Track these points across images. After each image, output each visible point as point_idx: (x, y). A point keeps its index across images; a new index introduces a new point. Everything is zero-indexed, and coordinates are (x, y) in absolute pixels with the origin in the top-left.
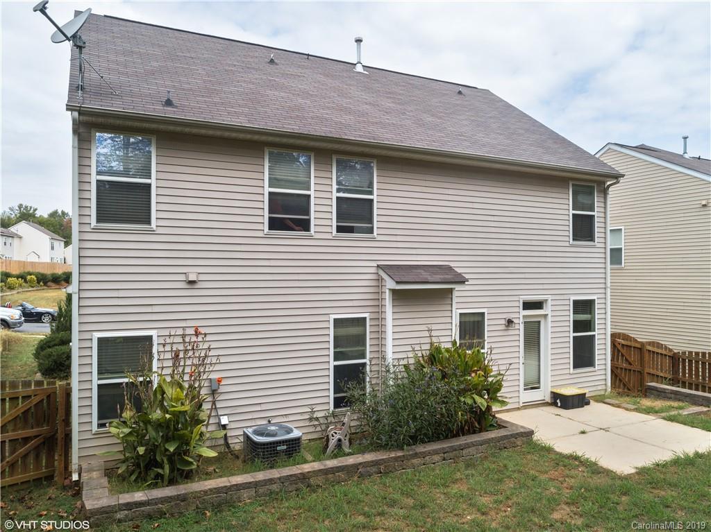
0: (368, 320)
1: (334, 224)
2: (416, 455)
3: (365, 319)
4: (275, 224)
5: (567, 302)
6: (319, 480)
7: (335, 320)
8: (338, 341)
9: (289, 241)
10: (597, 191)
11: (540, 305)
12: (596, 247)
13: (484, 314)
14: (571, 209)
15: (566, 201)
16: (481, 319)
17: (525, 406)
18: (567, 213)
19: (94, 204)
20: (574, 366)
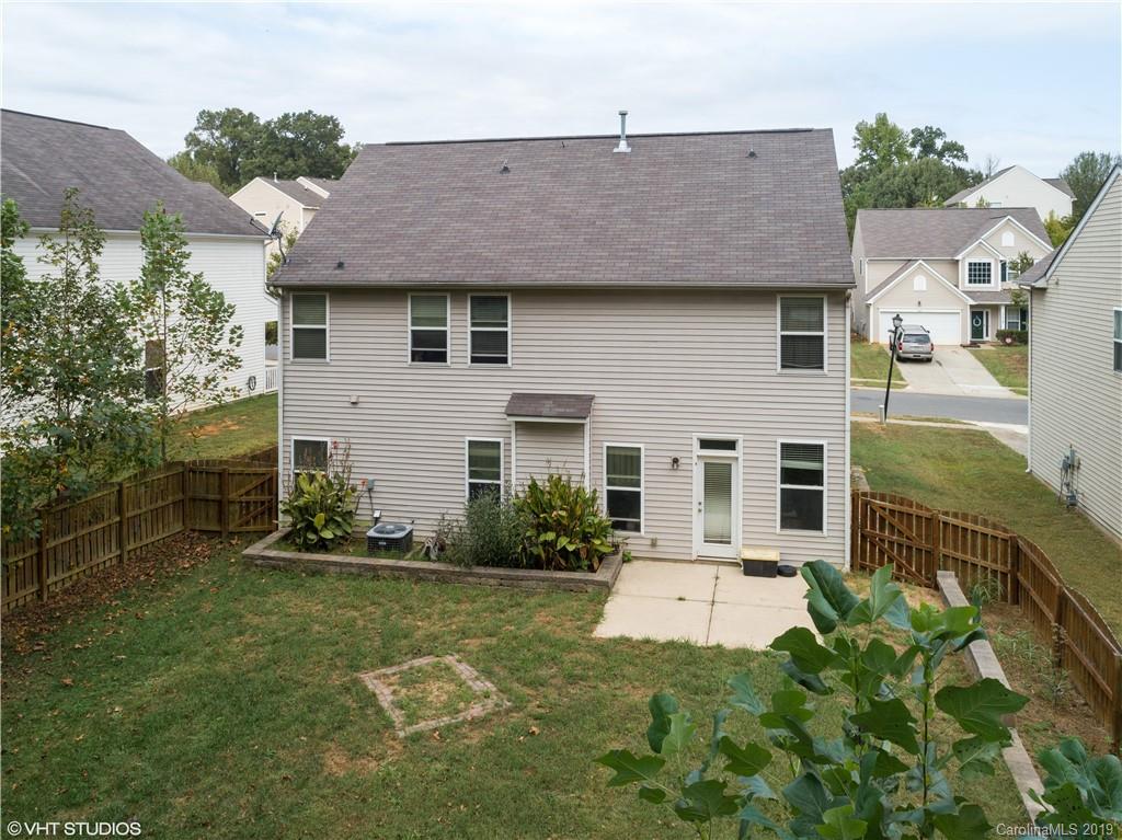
0: (502, 445)
1: (469, 354)
3: (499, 443)
4: (416, 356)
5: (772, 445)
6: (386, 573)
7: (470, 442)
8: (473, 461)
9: (429, 370)
10: (829, 303)
11: (731, 445)
12: (825, 376)
13: (639, 449)
14: (779, 329)
15: (771, 320)
16: (635, 454)
17: (702, 561)
18: (772, 333)
19: (291, 345)
20: (783, 526)
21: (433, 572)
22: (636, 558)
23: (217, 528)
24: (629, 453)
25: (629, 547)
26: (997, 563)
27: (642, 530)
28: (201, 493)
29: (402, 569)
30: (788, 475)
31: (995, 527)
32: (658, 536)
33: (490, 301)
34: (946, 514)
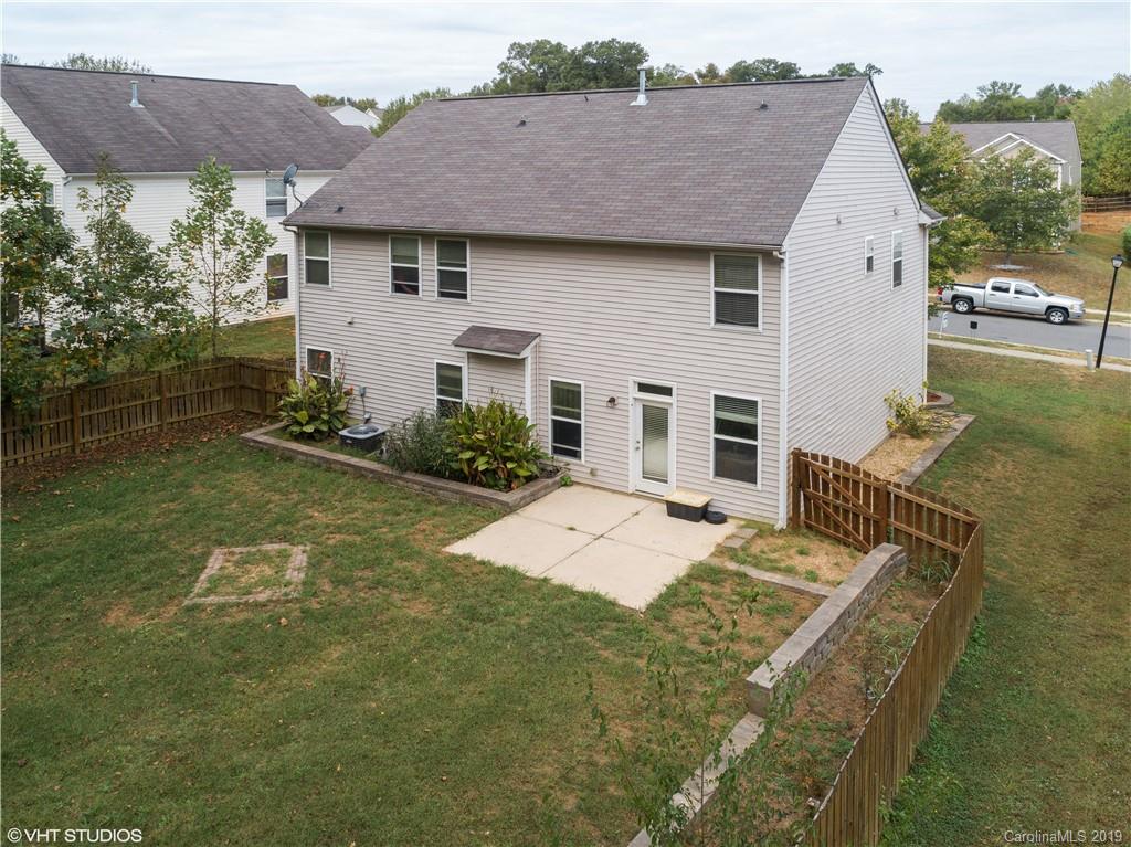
0: (463, 370)
1: (436, 289)
2: (400, 478)
3: (460, 368)
4: (395, 288)
5: (706, 396)
7: (438, 363)
8: (440, 380)
9: (404, 299)
10: (764, 264)
11: (667, 391)
12: (760, 334)
13: (579, 386)
14: (712, 285)
15: (705, 276)
16: (576, 389)
17: (638, 495)
18: (705, 289)
19: (304, 272)
20: (718, 473)
21: (372, 471)
22: (578, 483)
23: (259, 411)
24: (571, 388)
25: (571, 472)
26: (957, 545)
27: (583, 459)
28: (248, 383)
29: (349, 465)
30: (722, 426)
31: (955, 508)
32: (598, 467)
33: (453, 245)
34: (898, 486)
